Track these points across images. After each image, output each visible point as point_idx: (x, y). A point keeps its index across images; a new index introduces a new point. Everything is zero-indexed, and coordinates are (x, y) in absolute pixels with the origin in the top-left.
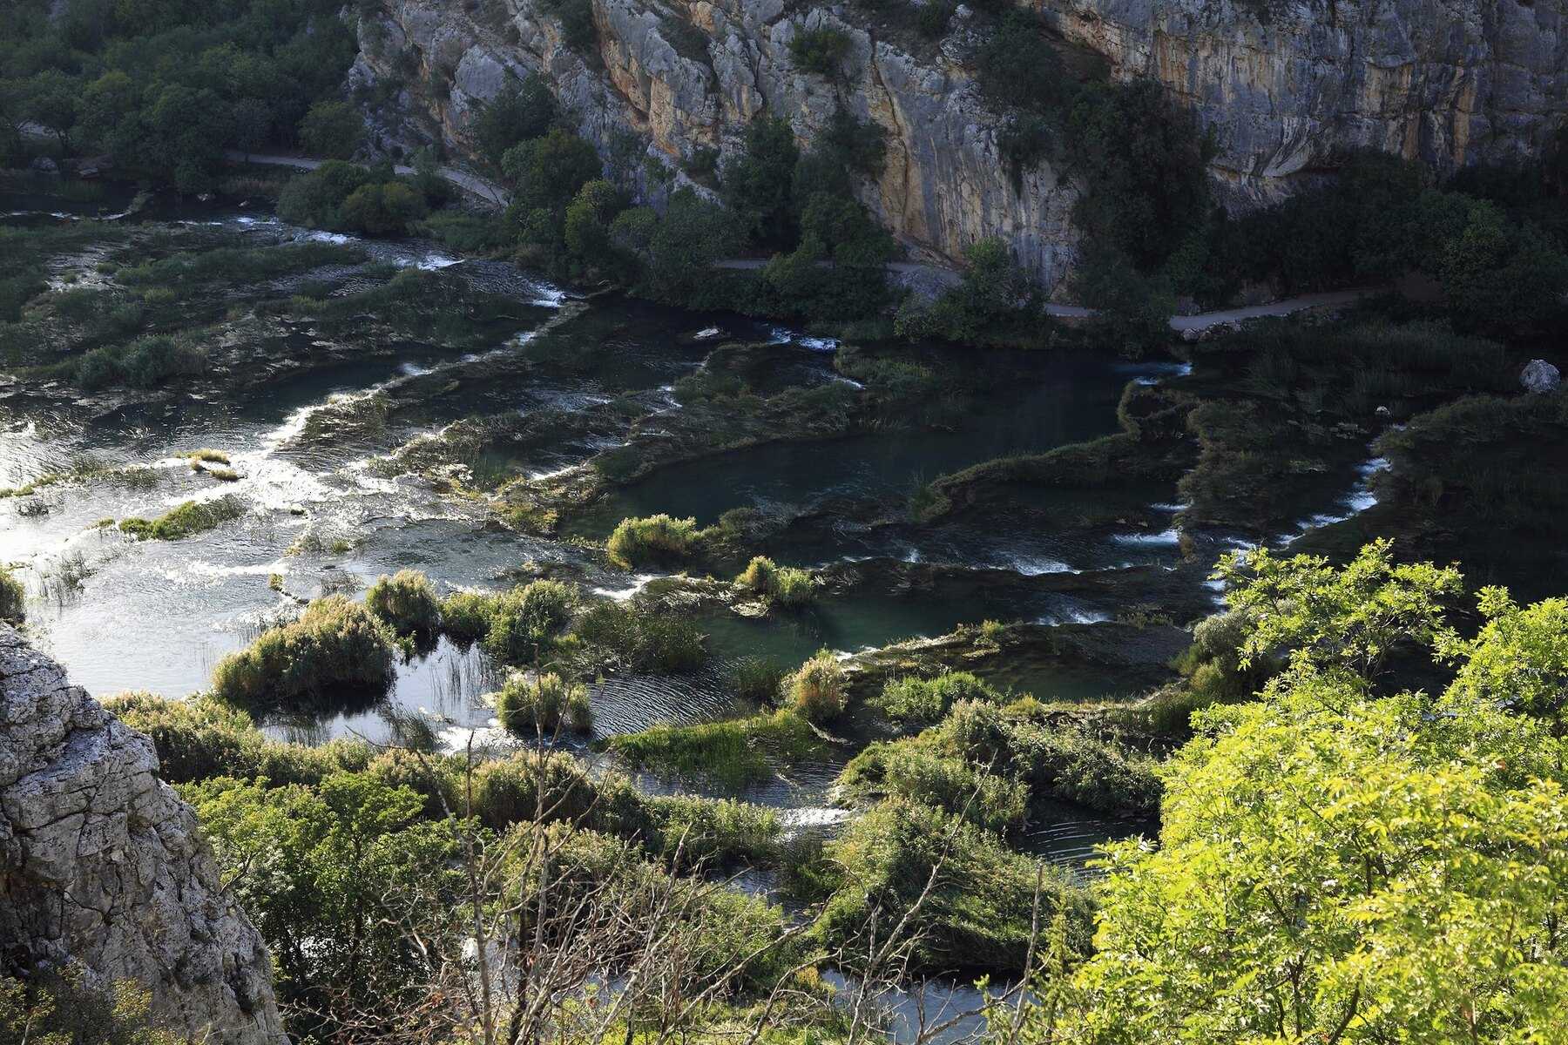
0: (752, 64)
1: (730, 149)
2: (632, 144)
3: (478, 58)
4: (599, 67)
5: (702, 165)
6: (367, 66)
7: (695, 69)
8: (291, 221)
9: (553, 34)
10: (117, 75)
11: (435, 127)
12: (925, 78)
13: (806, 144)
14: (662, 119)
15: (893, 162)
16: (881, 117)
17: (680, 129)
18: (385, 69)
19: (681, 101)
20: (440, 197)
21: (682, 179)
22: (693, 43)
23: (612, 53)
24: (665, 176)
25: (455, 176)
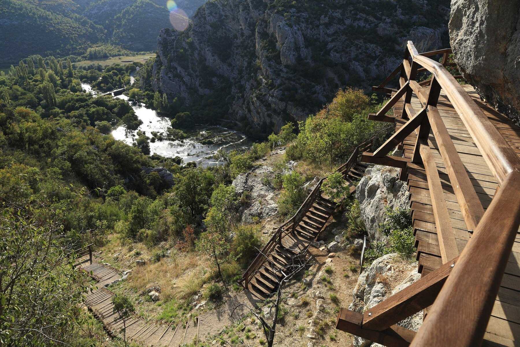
0: (264, 116)
1: (261, 123)
2: (253, 122)
3: (240, 111)
4: (251, 114)
5: (259, 124)
6: (230, 111)
7: (258, 116)
8: (222, 127)
9: (247, 110)
10: (207, 111)
11: (236, 117)
12: (278, 119)
13: (268, 124)
14: (255, 120)
15: (275, 126)
16: (274, 122)
17: (257, 121)
18: (232, 111)
19: (257, 118)
20: (236, 125)
21: (257, 126)
22: (258, 113)
23: (252, 113)
24: (256, 125)
25: (237, 122)
